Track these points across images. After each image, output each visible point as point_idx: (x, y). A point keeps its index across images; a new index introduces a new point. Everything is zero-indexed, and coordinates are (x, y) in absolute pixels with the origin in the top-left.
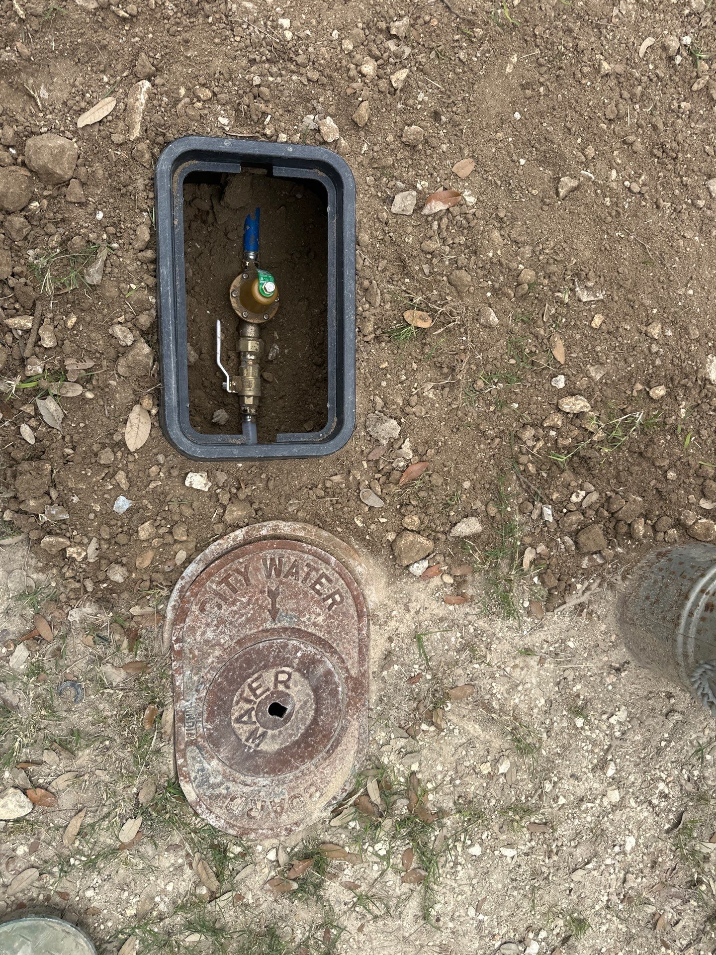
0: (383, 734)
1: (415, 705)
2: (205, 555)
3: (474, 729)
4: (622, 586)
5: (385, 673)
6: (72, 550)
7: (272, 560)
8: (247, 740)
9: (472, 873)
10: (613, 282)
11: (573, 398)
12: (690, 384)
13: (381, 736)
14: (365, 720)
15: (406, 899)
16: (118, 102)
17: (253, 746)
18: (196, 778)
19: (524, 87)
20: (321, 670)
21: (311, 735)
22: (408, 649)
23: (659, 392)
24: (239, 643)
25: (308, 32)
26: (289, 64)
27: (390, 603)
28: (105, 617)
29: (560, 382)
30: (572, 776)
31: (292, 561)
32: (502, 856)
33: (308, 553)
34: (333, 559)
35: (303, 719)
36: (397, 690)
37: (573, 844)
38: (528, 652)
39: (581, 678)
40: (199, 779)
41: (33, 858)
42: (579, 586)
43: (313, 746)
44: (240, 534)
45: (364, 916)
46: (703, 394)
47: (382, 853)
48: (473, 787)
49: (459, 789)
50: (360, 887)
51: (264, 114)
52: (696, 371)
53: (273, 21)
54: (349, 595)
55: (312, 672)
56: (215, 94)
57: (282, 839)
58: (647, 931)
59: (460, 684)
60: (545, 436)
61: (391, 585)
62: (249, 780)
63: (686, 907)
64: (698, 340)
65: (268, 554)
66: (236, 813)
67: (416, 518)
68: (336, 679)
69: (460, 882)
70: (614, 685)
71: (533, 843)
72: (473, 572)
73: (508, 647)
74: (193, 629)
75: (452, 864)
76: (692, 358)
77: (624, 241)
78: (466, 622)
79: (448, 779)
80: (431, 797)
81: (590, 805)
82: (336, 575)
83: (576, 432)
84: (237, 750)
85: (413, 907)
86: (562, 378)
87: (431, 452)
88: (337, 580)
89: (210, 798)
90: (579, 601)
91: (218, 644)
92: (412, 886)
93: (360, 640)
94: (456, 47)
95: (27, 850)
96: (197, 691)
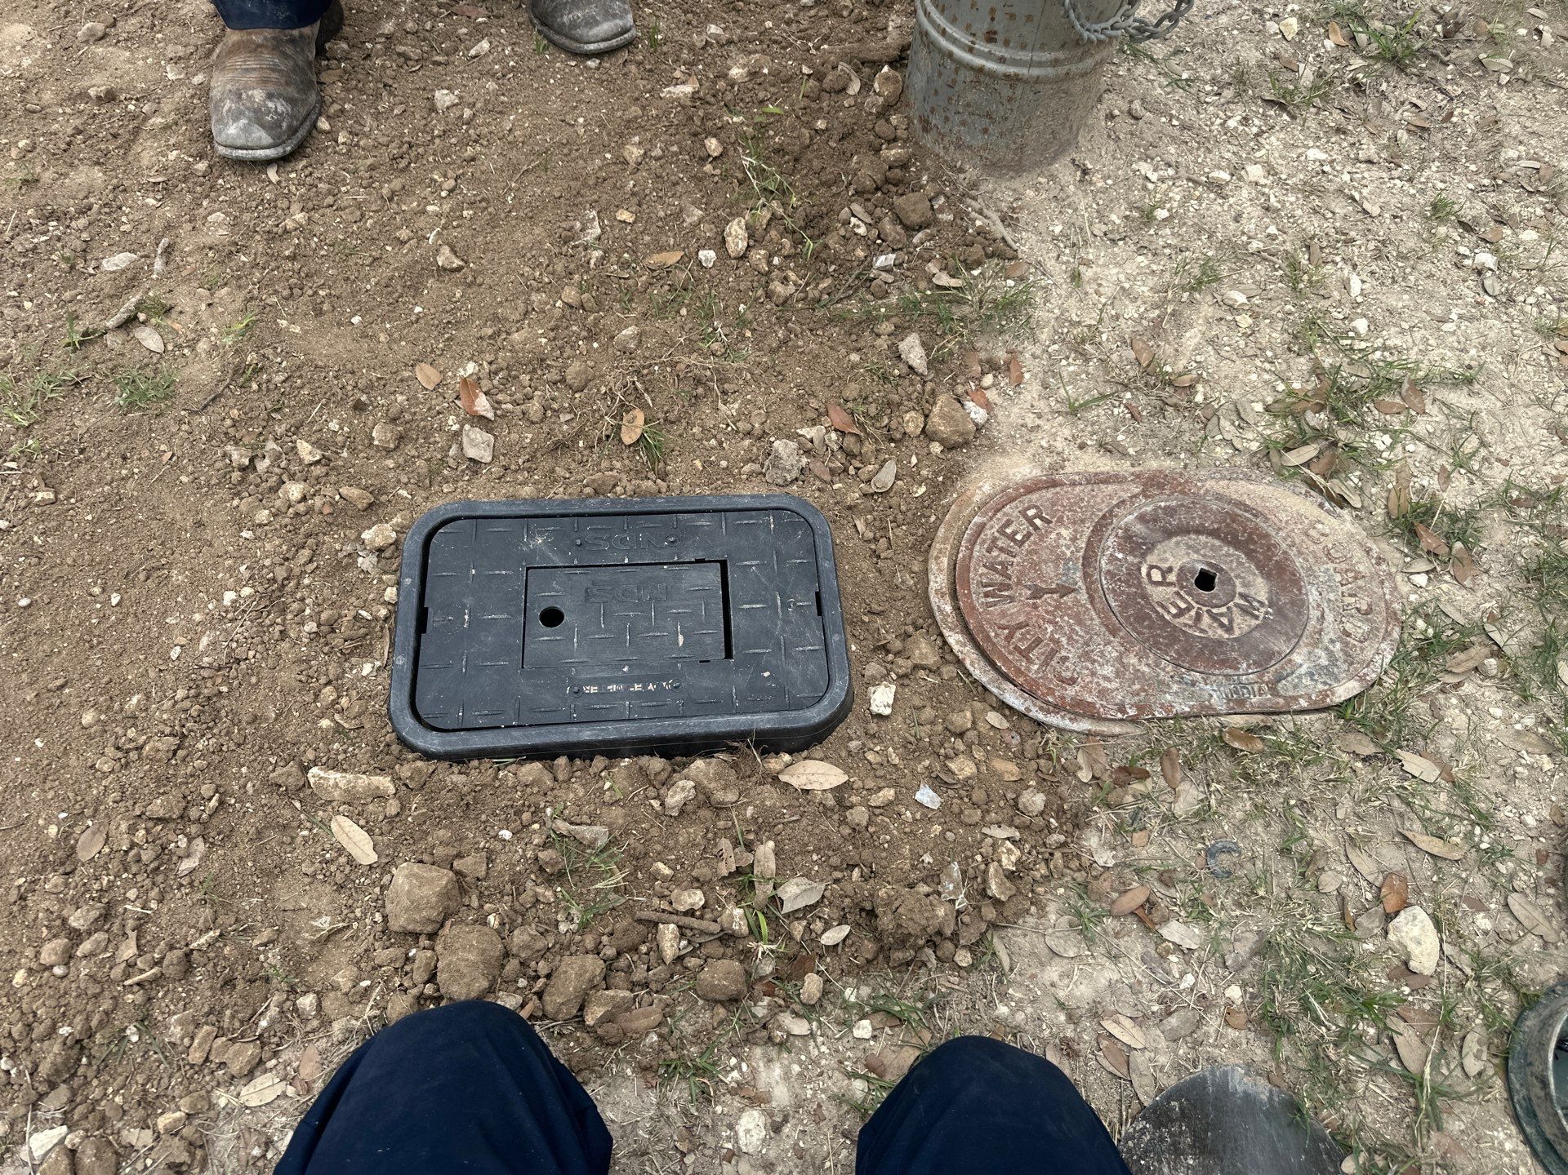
0: (1218, 449)
1: (1170, 409)
2: (991, 681)
3: (1192, 338)
4: (971, 173)
5: (1131, 451)
6: (1005, 861)
7: (987, 595)
8: (1257, 617)
9: (1393, 330)
10: (574, 202)
11: (729, 239)
12: (701, 113)
13: (1222, 452)
14: (1203, 472)
15: (1449, 407)
16: (338, 813)
17: (1263, 610)
18: (1325, 683)
19: (319, 313)
20: (1139, 528)
21: (1235, 537)
22: (1093, 424)
23: (713, 145)
24: (1114, 633)
25: (242, 569)
26: (288, 589)
27: (1030, 451)
28: (1103, 817)
29: (708, 256)
30: (1237, 220)
31: (985, 570)
32: (1362, 293)
33: (972, 550)
34: (977, 519)
35: (1213, 548)
36: (1153, 434)
37: (1329, 215)
38: (1076, 277)
39: (1101, 217)
40: (1325, 679)
41: (1493, 906)
42: (978, 223)
43: (1250, 534)
44: (954, 639)
45: (1485, 459)
46: (712, 100)
47: (1388, 439)
48: (1273, 335)
49: (1278, 351)
50: (1443, 467)
51: (357, 617)
52: (683, 107)
53: (227, 612)
54: (1026, 498)
55: (1144, 538)
56: (329, 683)
57: (1393, 570)
58: (1433, 139)
59: (1132, 355)
60: (780, 269)
61: (1004, 450)
62: (1314, 614)
63: (1391, 96)
64: (643, 108)
65: (979, 601)
66: (1366, 628)
67: (907, 417)
68: (1149, 509)
69: (1410, 344)
70: (1105, 178)
71: (1338, 259)
72: (974, 349)
73: (1072, 302)
74: (1102, 693)
75: (1386, 354)
76: (666, 114)
77: (519, 194)
78: (1045, 356)
79: (1267, 366)
80: (1296, 385)
81: (1273, 199)
82: (999, 515)
83: (773, 233)
84: (1274, 629)
85: (1459, 399)
86: (702, 254)
87: (814, 403)
88: (1006, 514)
89: (1351, 664)
90: (998, 222)
91: (1119, 659)
92: (1428, 402)
93: (1088, 482)
94: (267, 388)
95: (1482, 914)
96: (1193, 684)
